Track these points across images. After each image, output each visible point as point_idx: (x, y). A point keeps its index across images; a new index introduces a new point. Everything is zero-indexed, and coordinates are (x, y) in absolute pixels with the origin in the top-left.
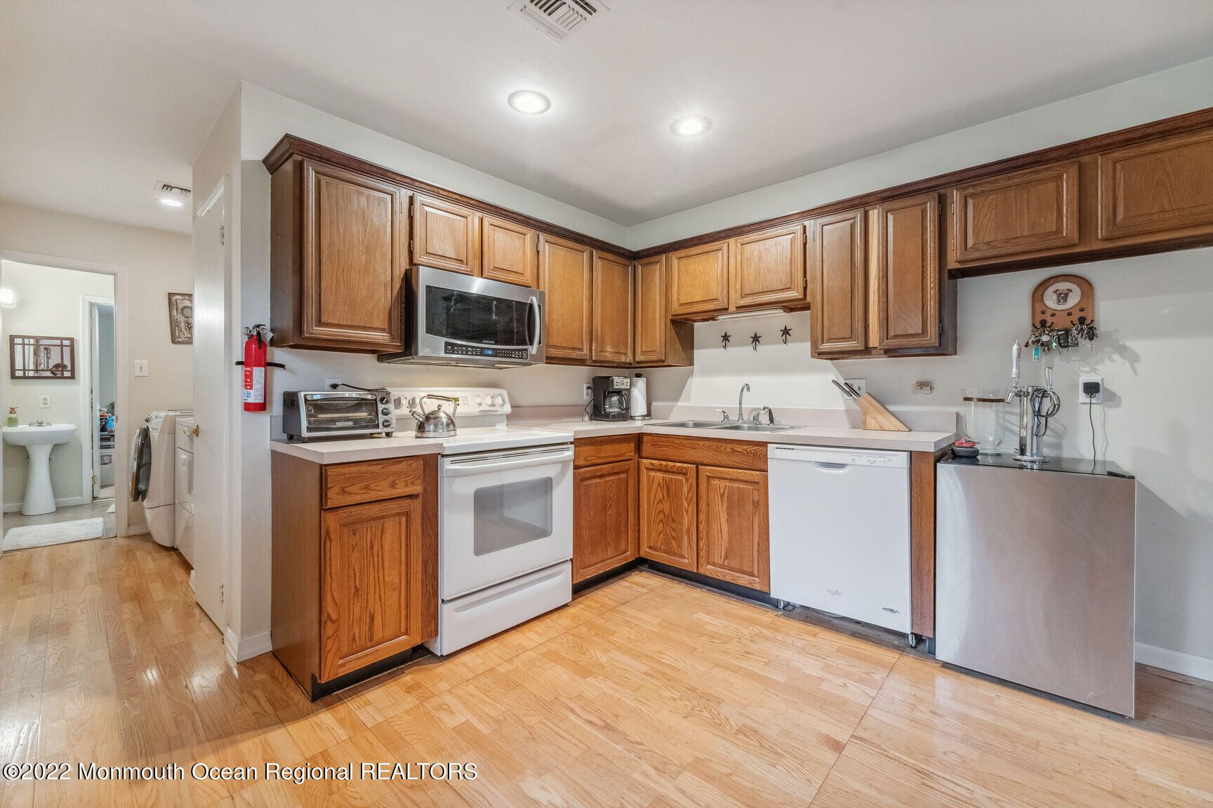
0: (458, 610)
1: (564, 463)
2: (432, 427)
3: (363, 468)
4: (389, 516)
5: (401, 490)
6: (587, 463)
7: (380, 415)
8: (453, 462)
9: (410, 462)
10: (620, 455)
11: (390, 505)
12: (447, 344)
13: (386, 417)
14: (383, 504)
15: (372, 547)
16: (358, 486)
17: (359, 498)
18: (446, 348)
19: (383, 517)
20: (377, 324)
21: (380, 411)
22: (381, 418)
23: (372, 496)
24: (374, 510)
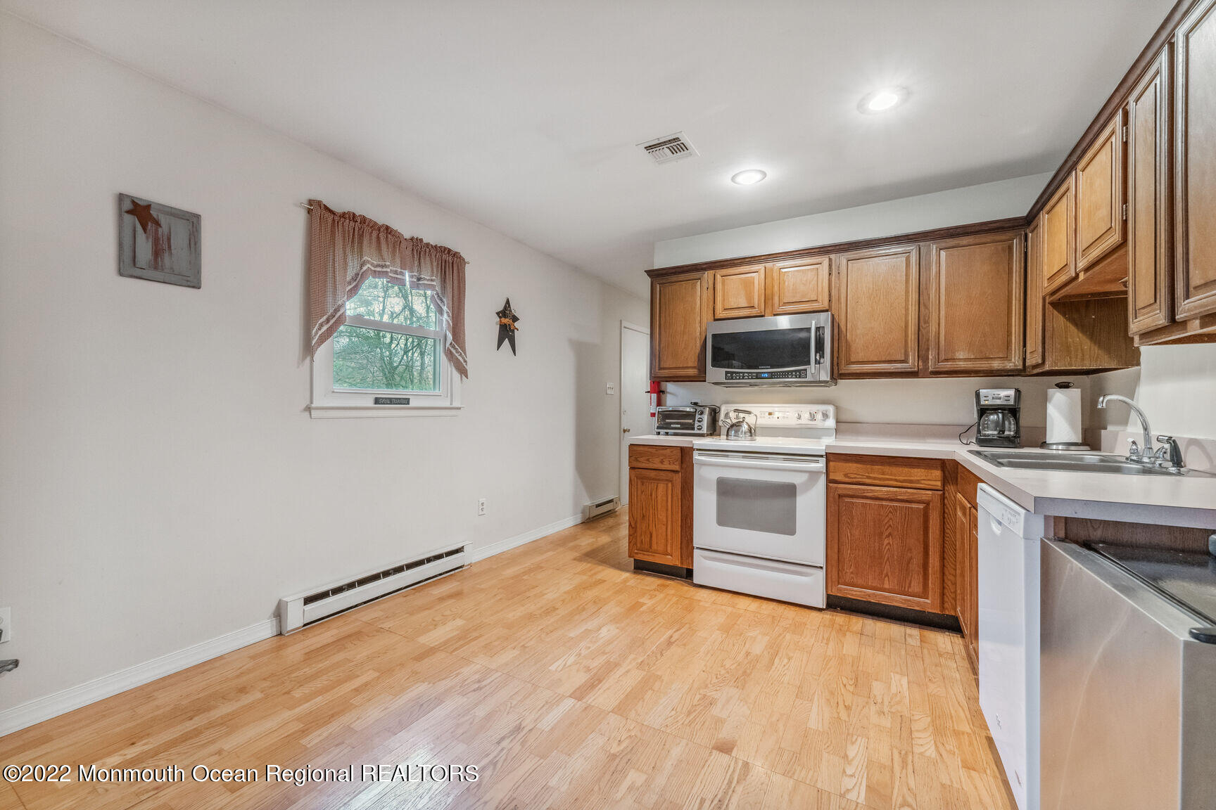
0: (705, 558)
1: (813, 474)
2: (733, 432)
3: (646, 449)
4: (662, 480)
5: (666, 466)
6: (847, 480)
7: (696, 422)
8: (700, 455)
9: (672, 450)
10: (911, 482)
11: (662, 473)
12: (727, 373)
13: (699, 424)
14: (658, 471)
15: (651, 495)
16: (644, 458)
17: (644, 465)
18: (726, 375)
19: (659, 480)
20: (690, 364)
21: (696, 419)
22: (697, 424)
23: (651, 466)
24: (653, 474)
